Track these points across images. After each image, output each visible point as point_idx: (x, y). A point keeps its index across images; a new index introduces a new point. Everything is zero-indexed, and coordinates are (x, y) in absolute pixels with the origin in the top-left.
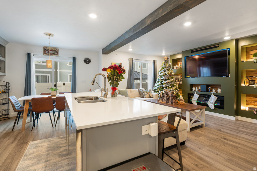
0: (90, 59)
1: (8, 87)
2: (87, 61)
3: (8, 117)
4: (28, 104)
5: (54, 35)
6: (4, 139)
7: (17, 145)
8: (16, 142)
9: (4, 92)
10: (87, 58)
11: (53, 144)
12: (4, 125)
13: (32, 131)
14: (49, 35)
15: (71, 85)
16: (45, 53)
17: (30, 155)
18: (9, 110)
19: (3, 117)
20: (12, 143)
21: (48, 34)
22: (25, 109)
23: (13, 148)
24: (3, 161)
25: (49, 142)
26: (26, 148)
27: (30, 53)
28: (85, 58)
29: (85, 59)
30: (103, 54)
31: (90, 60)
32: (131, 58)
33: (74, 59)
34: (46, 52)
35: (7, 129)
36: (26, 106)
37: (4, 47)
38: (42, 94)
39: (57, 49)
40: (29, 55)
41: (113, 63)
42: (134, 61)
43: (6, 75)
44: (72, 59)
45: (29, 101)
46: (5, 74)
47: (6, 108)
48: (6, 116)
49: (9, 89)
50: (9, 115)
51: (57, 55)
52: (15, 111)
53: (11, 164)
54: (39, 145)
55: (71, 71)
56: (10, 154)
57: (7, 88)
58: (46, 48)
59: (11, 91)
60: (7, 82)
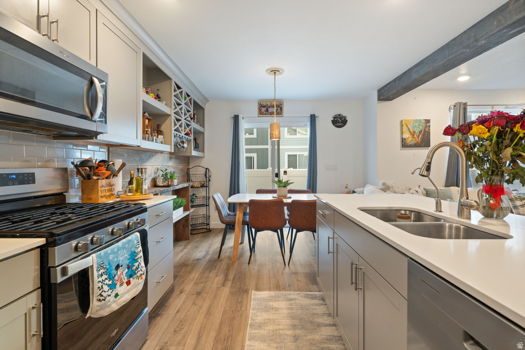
0: (345, 117)
1: (208, 176)
2: (339, 121)
3: (208, 228)
4: (241, 211)
5: (283, 70)
6: (210, 272)
7: (232, 293)
8: (229, 284)
9: (203, 186)
10: (340, 115)
11: (300, 311)
12: (205, 244)
13: (249, 264)
14: (275, 73)
15: (306, 174)
16: (261, 113)
17: (260, 326)
18: (209, 216)
19: (201, 227)
20: (224, 285)
21: (273, 71)
22: (238, 219)
23: (227, 299)
24: (217, 326)
25: (290, 302)
26: (248, 305)
27: (238, 116)
28: (333, 115)
29: (335, 118)
30: (379, 99)
31: (345, 119)
32: (460, 103)
33: (313, 118)
34: (263, 110)
35: (211, 252)
36: (239, 214)
37: (203, 109)
38: (259, 192)
39: (281, 103)
40: (236, 119)
41: (406, 120)
42: (469, 109)
43: (206, 156)
44: (309, 119)
45: (244, 206)
46: (204, 155)
47: (205, 212)
48: (205, 227)
49: (209, 180)
50: (209, 224)
51: (281, 114)
52: (222, 222)
53: (230, 338)
54: (271, 303)
55: (307, 147)
56: (224, 312)
57: (206, 178)
58: (262, 103)
59: (213, 185)
60: (207, 169)
